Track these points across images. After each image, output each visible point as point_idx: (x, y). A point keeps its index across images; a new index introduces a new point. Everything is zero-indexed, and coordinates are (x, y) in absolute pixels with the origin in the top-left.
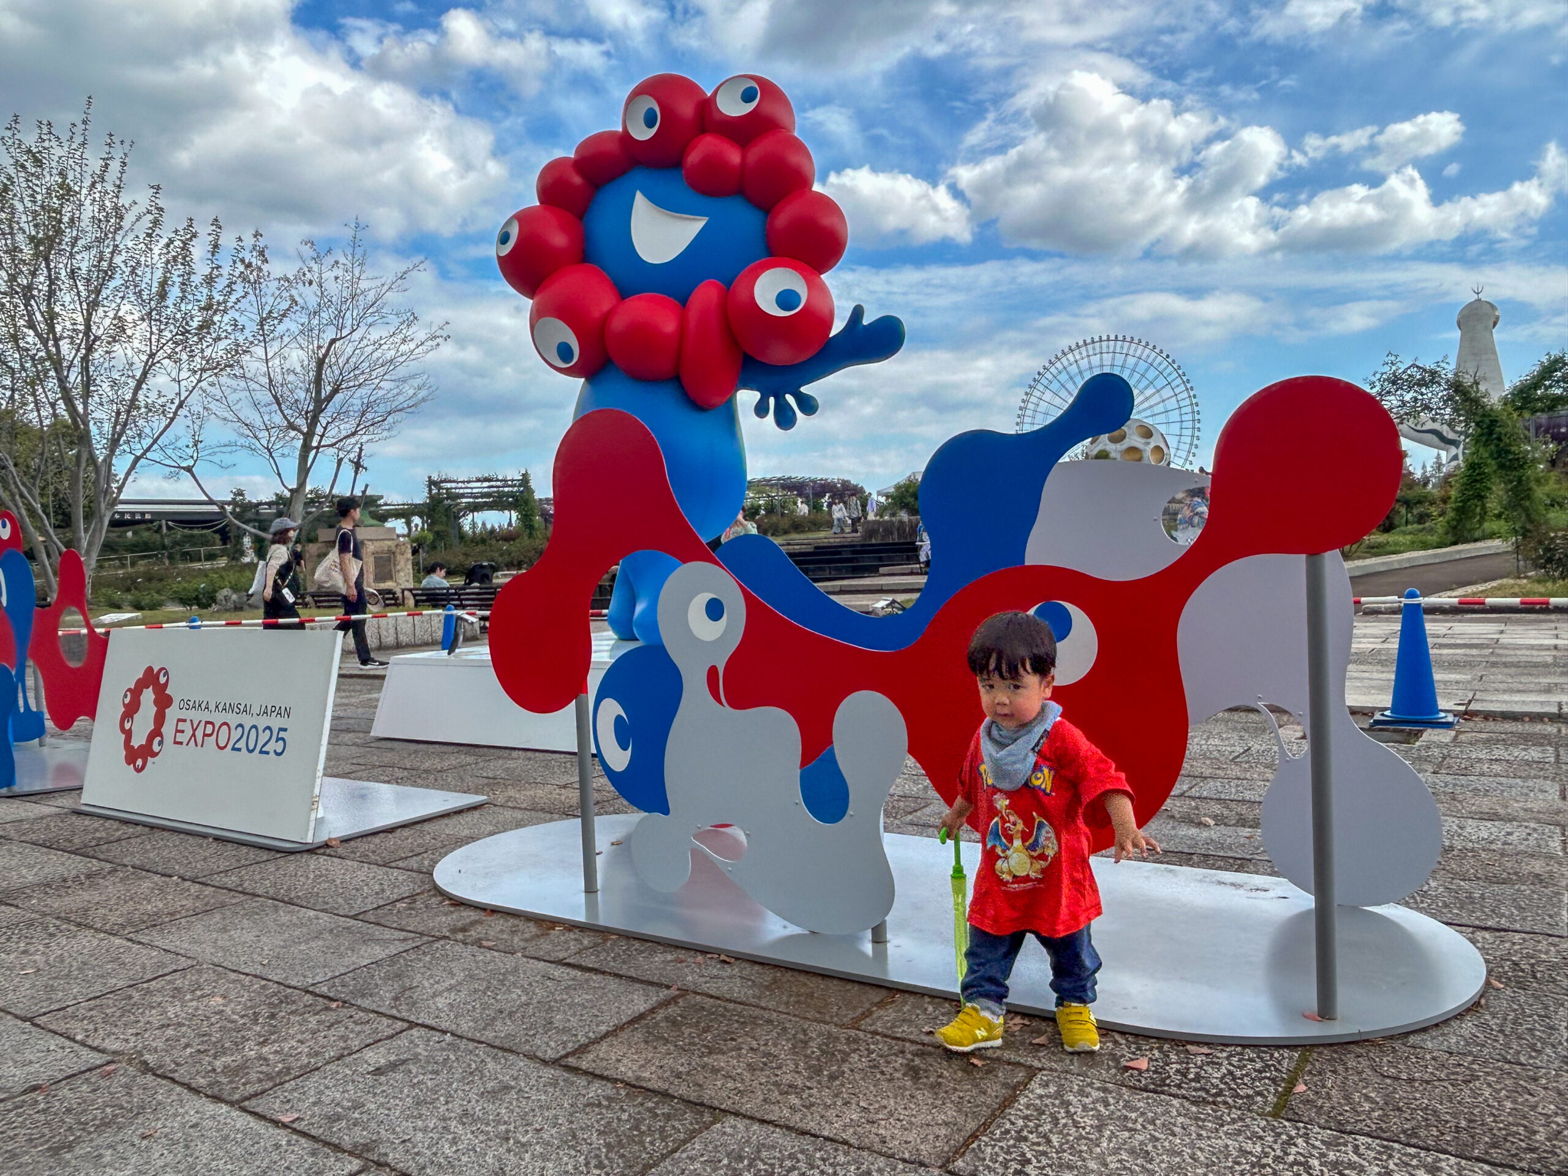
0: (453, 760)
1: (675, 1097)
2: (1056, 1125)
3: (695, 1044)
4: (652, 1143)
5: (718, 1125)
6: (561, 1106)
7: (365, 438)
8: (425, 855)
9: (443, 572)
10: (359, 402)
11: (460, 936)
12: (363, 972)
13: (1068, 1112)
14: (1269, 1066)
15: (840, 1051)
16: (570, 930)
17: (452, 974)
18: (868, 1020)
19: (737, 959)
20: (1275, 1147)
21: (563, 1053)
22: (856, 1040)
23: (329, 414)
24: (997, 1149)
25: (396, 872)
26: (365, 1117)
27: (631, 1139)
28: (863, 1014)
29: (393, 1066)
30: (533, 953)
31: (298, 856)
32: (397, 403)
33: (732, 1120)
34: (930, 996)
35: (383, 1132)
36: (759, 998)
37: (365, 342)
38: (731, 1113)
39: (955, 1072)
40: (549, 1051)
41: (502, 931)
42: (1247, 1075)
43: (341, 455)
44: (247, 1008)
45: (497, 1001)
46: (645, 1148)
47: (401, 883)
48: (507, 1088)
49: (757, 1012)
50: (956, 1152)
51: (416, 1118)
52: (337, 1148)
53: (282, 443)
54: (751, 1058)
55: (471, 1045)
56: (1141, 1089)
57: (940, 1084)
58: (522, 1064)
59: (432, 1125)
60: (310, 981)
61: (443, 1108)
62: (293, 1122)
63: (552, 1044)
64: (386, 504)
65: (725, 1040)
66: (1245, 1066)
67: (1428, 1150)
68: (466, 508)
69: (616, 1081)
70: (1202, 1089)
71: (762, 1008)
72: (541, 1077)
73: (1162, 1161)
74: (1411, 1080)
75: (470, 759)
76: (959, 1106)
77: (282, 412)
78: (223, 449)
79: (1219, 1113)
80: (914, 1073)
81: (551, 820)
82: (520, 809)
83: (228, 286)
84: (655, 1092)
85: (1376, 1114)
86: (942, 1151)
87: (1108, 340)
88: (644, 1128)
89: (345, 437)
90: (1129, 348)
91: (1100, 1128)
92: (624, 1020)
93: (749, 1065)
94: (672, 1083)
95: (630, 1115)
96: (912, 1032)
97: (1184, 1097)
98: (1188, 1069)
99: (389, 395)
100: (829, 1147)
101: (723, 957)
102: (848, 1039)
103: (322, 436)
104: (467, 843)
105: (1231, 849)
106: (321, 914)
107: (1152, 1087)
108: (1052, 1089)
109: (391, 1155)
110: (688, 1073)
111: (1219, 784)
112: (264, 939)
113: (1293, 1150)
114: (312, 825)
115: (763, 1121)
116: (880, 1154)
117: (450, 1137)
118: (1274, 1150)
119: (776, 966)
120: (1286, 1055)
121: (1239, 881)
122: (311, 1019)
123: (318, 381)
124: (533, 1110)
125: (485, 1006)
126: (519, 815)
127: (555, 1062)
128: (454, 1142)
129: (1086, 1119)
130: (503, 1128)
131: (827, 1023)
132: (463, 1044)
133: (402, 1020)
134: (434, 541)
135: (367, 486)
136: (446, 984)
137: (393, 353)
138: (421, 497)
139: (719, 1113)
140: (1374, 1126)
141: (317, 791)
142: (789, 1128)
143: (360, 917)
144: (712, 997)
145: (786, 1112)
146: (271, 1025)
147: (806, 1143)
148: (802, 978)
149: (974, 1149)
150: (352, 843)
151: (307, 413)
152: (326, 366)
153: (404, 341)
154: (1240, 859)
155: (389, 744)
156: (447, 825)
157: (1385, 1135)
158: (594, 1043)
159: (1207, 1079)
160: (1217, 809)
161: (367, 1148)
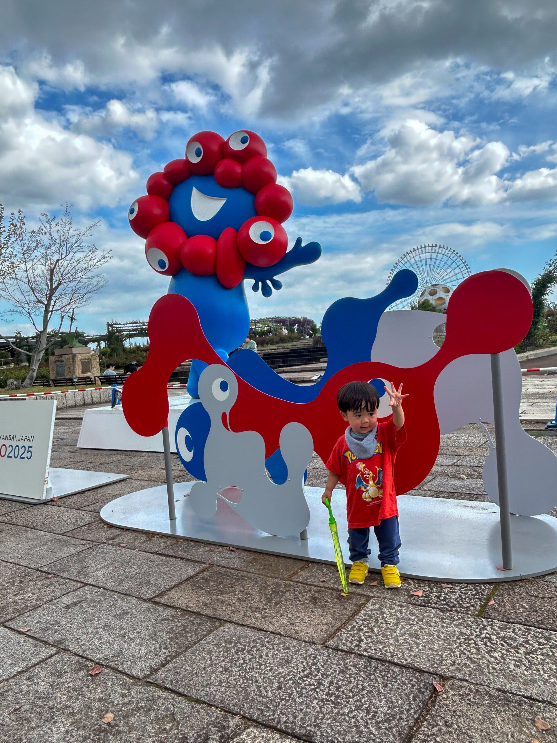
0: (114, 458)
1: (203, 615)
2: (377, 623)
3: (214, 590)
4: (191, 637)
5: (222, 628)
6: (151, 621)
7: (74, 306)
8: (98, 504)
9: (113, 368)
10: (71, 289)
11: (111, 542)
12: (64, 560)
13: (383, 617)
14: (478, 593)
15: (281, 591)
16: (162, 538)
17: (105, 560)
18: (296, 576)
19: (238, 549)
20: (477, 630)
21: (153, 595)
22: (289, 586)
23: (57, 295)
24: (348, 635)
25: (83, 512)
26: (60, 628)
27: (181, 635)
28: (294, 573)
29: (75, 604)
30: (144, 549)
31: (39, 506)
32: (89, 289)
33: (228, 625)
34: (325, 564)
35: (68, 635)
36: (247, 567)
37: (73, 260)
38: (229, 622)
39: (334, 599)
40: (147, 595)
41: (130, 539)
42: (468, 597)
43: (63, 314)
44: (9, 579)
45: (125, 572)
46: (188, 639)
47: (85, 517)
48: (127, 613)
49: (245, 574)
50: (330, 637)
51: (83, 628)
52: (46, 643)
53: (35, 310)
54: (240, 595)
55: (112, 593)
56: (418, 605)
57: (326, 605)
58: (134, 601)
59: (90, 631)
60: (40, 565)
61: (96, 623)
62: (27, 631)
63: (149, 592)
64: (88, 336)
65: (229, 588)
66: (467, 593)
67: (547, 630)
68: (126, 336)
69: (177, 608)
70: (446, 604)
71: (247, 572)
72: (142, 607)
73: (424, 639)
74: (543, 598)
75: (122, 457)
76: (333, 615)
77: (35, 294)
78: (7, 313)
79: (453, 616)
80: (314, 600)
81: (158, 485)
82: (144, 480)
83: (8, 236)
84: (194, 612)
85: (526, 614)
86: (324, 637)
87: (429, 246)
88: (188, 630)
89: (66, 306)
90: (439, 250)
91: (397, 624)
92: (183, 579)
93: (239, 599)
94: (202, 609)
95: (182, 624)
96: (315, 582)
97: (438, 608)
98: (441, 595)
99: (85, 285)
100: (272, 636)
101: (231, 548)
102: (285, 585)
103: (53, 306)
104: (118, 497)
105: (473, 490)
106: (47, 533)
107: (423, 604)
108: (377, 606)
109: (71, 646)
110: (211, 604)
111: (471, 459)
112: (20, 545)
113: (485, 631)
114: (45, 491)
115: (242, 625)
116: (295, 639)
117: (98, 636)
118: (476, 632)
119: (255, 552)
120: (487, 587)
121: (473, 505)
122: (39, 583)
123: (51, 279)
124: (138, 623)
125: (120, 575)
126: (143, 483)
127: (150, 600)
128: (100, 639)
129: (391, 620)
130: (123, 632)
131: (277, 578)
132: (108, 593)
133: (81, 582)
134: (111, 352)
135: (77, 328)
136: (102, 565)
137: (85, 265)
138: (104, 332)
139: (223, 621)
140: (523, 619)
141: (47, 475)
142: (254, 628)
143: (65, 534)
144: (224, 567)
145: (254, 621)
146: (20, 586)
147: (261, 635)
148: (267, 557)
149: (338, 635)
150: (65, 499)
151: (46, 295)
152: (55, 272)
153: (91, 260)
154: (477, 494)
155: (85, 451)
156: (109, 489)
157: (527, 624)
158: (168, 591)
159: (449, 600)
160: (468, 470)
161: (60, 642)
